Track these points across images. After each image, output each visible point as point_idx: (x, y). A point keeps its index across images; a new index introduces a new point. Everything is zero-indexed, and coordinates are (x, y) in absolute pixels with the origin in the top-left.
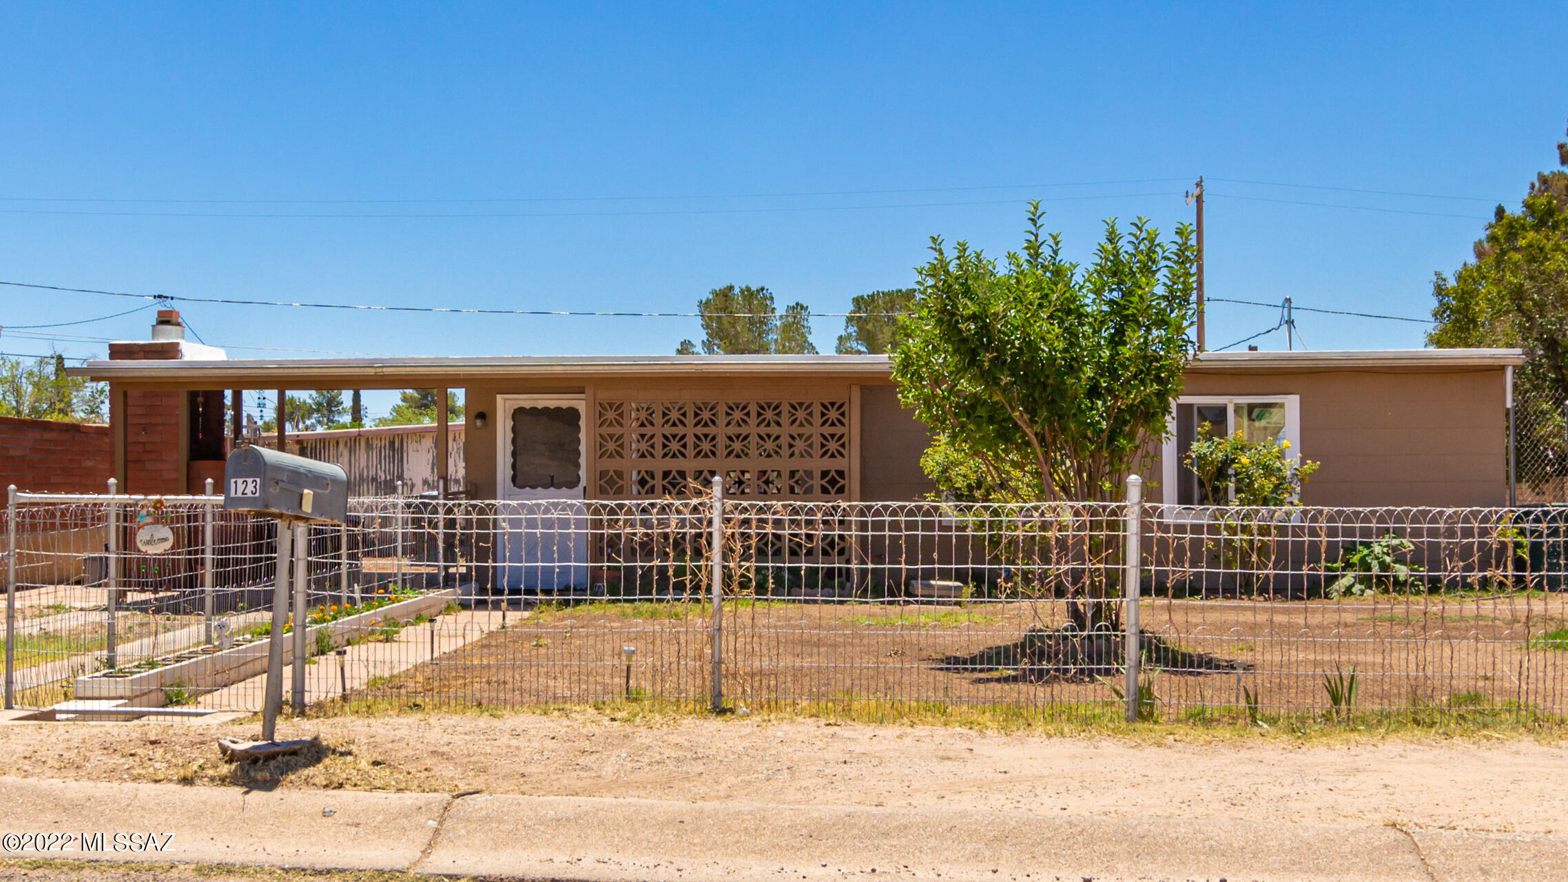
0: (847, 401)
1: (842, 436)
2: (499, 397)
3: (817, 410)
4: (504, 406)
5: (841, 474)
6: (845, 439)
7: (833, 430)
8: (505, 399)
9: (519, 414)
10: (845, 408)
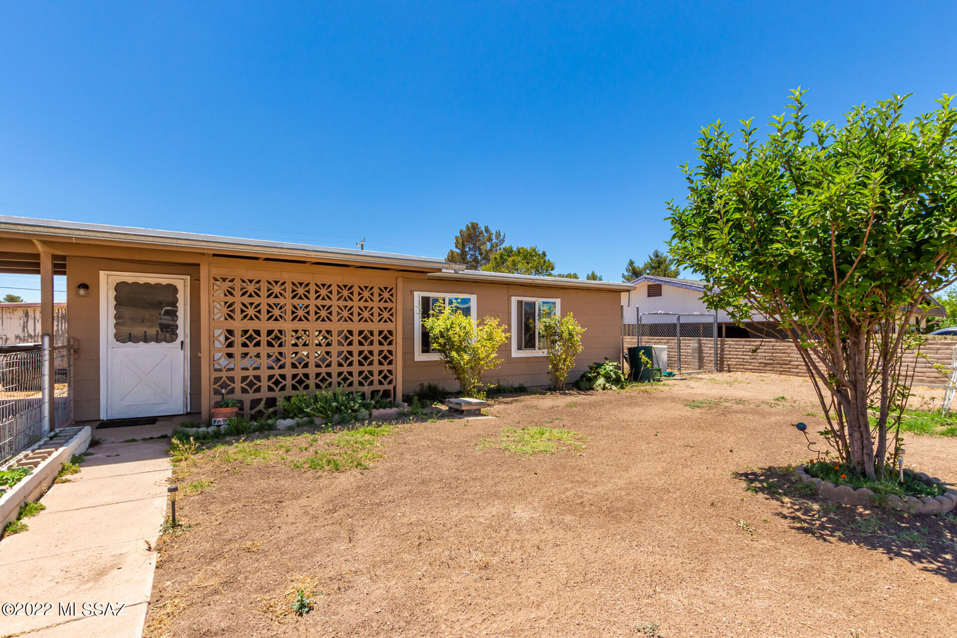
0: (395, 287)
1: (391, 309)
2: (101, 273)
3: (376, 291)
5: (390, 332)
6: (393, 311)
7: (386, 305)
8: (108, 275)
9: (120, 287)
10: (394, 291)
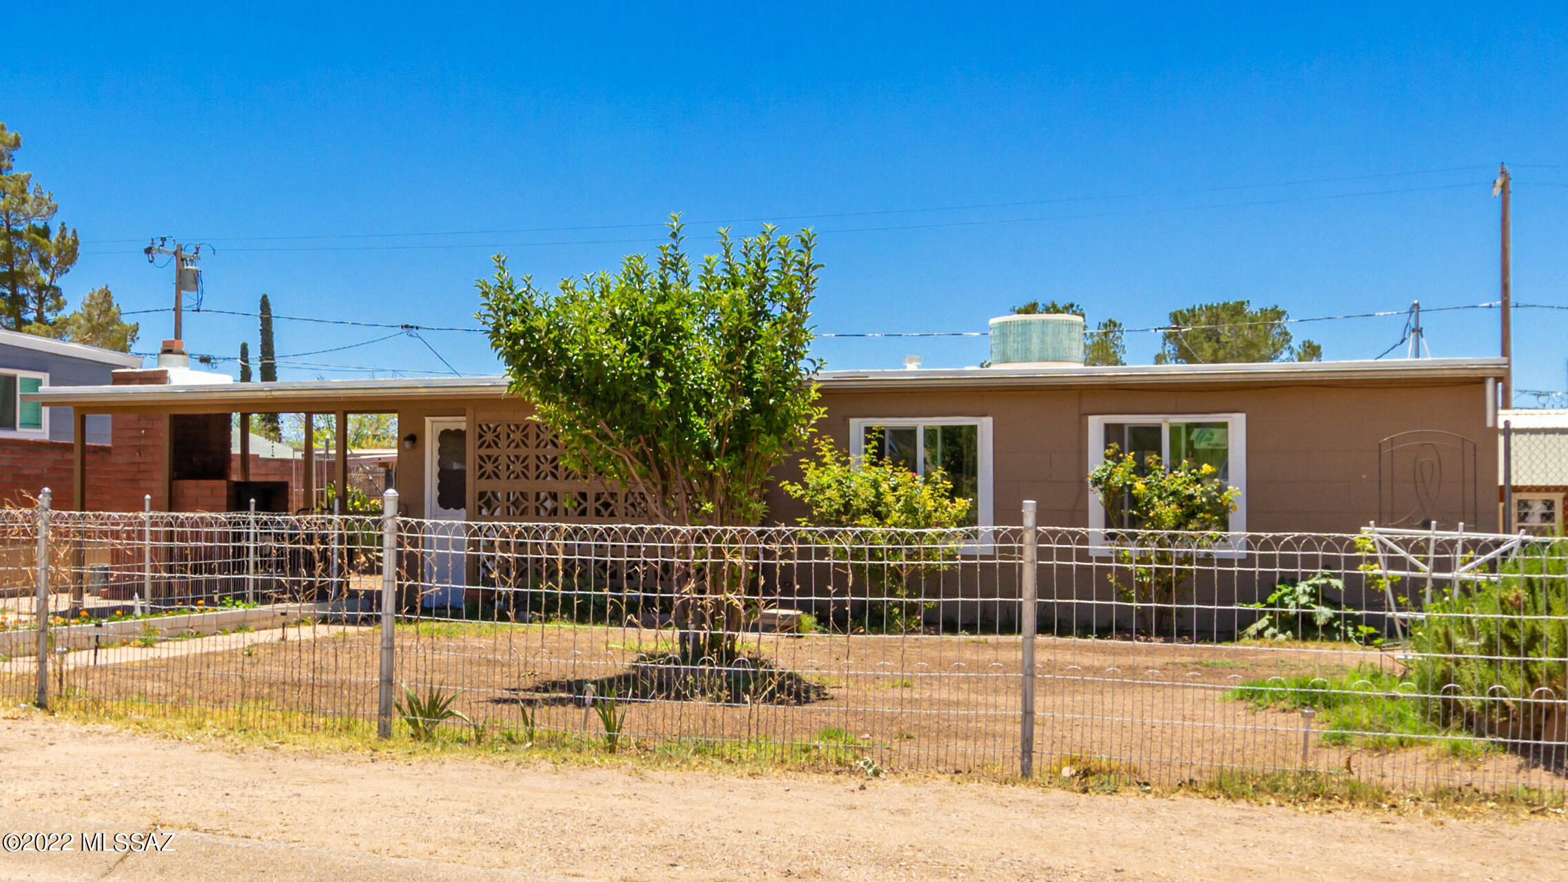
2: (427, 419)
4: (432, 428)
8: (432, 422)
9: (445, 435)
